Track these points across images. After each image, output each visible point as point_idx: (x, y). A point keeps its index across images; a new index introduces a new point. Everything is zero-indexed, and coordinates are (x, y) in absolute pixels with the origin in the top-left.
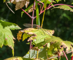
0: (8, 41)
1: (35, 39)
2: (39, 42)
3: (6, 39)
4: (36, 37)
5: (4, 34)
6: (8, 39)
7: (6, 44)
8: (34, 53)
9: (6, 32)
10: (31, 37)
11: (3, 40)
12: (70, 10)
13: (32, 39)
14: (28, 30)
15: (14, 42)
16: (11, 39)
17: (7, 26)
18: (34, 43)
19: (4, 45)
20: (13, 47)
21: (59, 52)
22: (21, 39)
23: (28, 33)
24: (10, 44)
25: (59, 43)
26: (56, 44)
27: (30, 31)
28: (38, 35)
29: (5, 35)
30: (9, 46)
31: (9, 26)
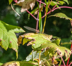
0: (12, 44)
1: (34, 44)
2: (37, 47)
3: (10, 42)
4: (35, 42)
5: (8, 37)
6: (13, 42)
7: (10, 47)
8: (36, 54)
9: (10, 35)
10: (30, 41)
11: (8, 43)
12: (65, 18)
13: (31, 44)
14: (28, 35)
15: (18, 45)
16: (15, 42)
17: (11, 29)
18: (33, 47)
19: (8, 48)
20: (17, 50)
21: (54, 57)
22: (21, 43)
23: (28, 38)
24: (14, 46)
25: (54, 48)
26: (51, 50)
27: (29, 36)
28: (37, 40)
29: (10, 38)
30: (13, 48)
31: (13, 29)
